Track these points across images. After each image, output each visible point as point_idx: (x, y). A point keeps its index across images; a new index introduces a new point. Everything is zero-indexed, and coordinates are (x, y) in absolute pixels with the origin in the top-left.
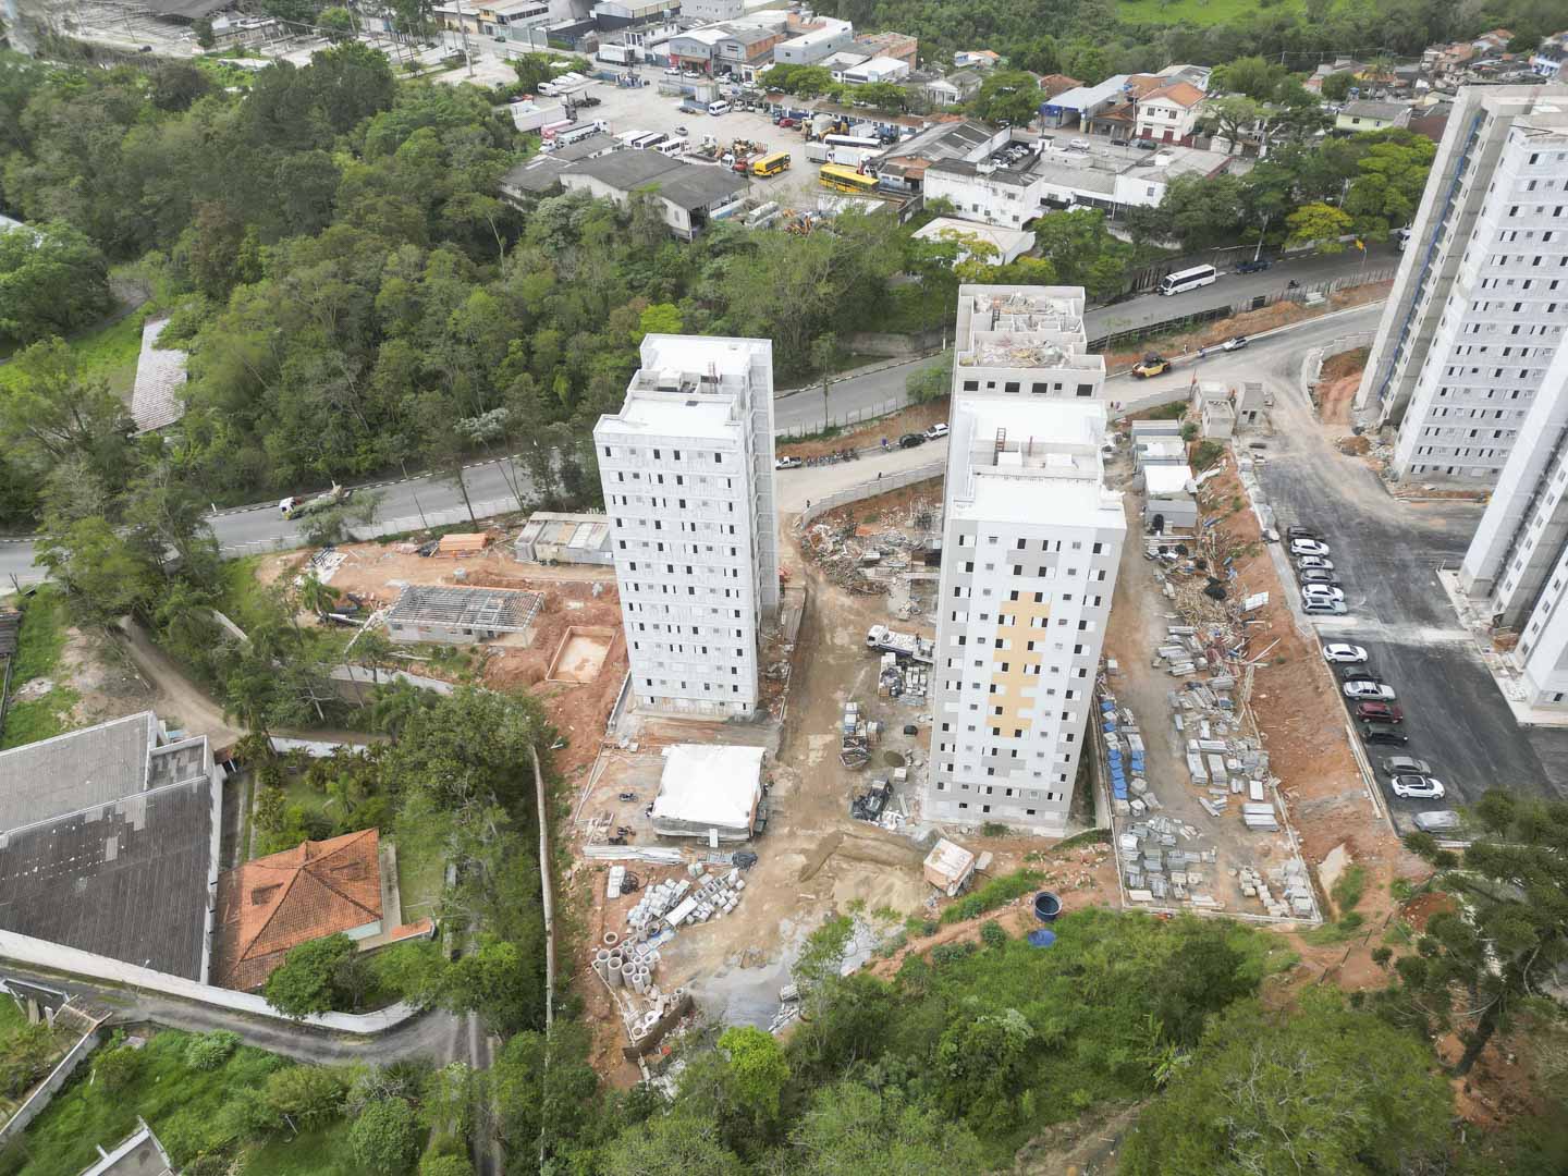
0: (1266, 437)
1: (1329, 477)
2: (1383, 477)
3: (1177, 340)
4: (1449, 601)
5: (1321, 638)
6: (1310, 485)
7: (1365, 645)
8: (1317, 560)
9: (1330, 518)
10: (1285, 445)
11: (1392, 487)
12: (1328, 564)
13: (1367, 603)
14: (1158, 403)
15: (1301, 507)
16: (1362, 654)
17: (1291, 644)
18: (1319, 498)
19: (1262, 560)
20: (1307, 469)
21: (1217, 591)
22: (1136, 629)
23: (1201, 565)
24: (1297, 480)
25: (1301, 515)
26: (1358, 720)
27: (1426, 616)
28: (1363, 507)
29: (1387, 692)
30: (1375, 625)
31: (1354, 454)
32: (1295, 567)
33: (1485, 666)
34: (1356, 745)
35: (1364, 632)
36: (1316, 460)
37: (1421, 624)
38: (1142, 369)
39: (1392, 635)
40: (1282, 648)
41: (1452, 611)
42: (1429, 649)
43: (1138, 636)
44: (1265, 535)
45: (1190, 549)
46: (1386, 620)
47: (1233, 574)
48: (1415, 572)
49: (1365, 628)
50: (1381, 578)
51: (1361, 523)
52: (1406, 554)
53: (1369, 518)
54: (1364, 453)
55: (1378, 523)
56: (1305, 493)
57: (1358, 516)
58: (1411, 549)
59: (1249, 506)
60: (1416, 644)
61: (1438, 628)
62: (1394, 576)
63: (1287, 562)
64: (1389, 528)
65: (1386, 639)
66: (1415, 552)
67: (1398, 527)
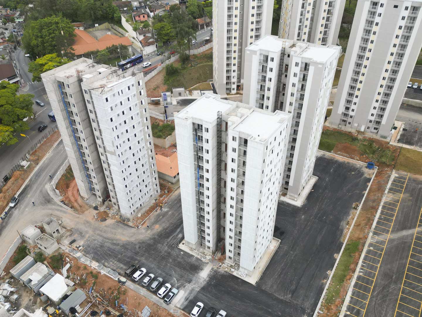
0: (71, 235)
1: (109, 235)
2: (123, 221)
4: (192, 256)
5: (184, 310)
6: (107, 244)
9: (129, 254)
10: (81, 234)
11: (130, 224)
12: (153, 276)
13: (178, 280)
15: (116, 257)
18: (117, 248)
19: (130, 293)
20: (100, 239)
24: (102, 246)
25: (120, 261)
27: (195, 268)
28: (132, 239)
30: (189, 287)
31: (106, 220)
32: (143, 286)
33: (226, 272)
35: (190, 294)
36: (98, 232)
37: (198, 273)
41: (197, 259)
42: (210, 281)
44: (120, 281)
46: (190, 282)
47: (125, 308)
48: (174, 253)
49: (188, 292)
50: (169, 265)
51: (139, 247)
52: (164, 248)
53: (139, 243)
54: (108, 216)
55: (143, 242)
56: (110, 249)
57: (135, 245)
58: (163, 245)
59: (100, 273)
60: (205, 283)
61: (202, 269)
62: (171, 260)
63: (138, 286)
64: (149, 242)
65: (198, 290)
66: (165, 245)
67: (150, 239)
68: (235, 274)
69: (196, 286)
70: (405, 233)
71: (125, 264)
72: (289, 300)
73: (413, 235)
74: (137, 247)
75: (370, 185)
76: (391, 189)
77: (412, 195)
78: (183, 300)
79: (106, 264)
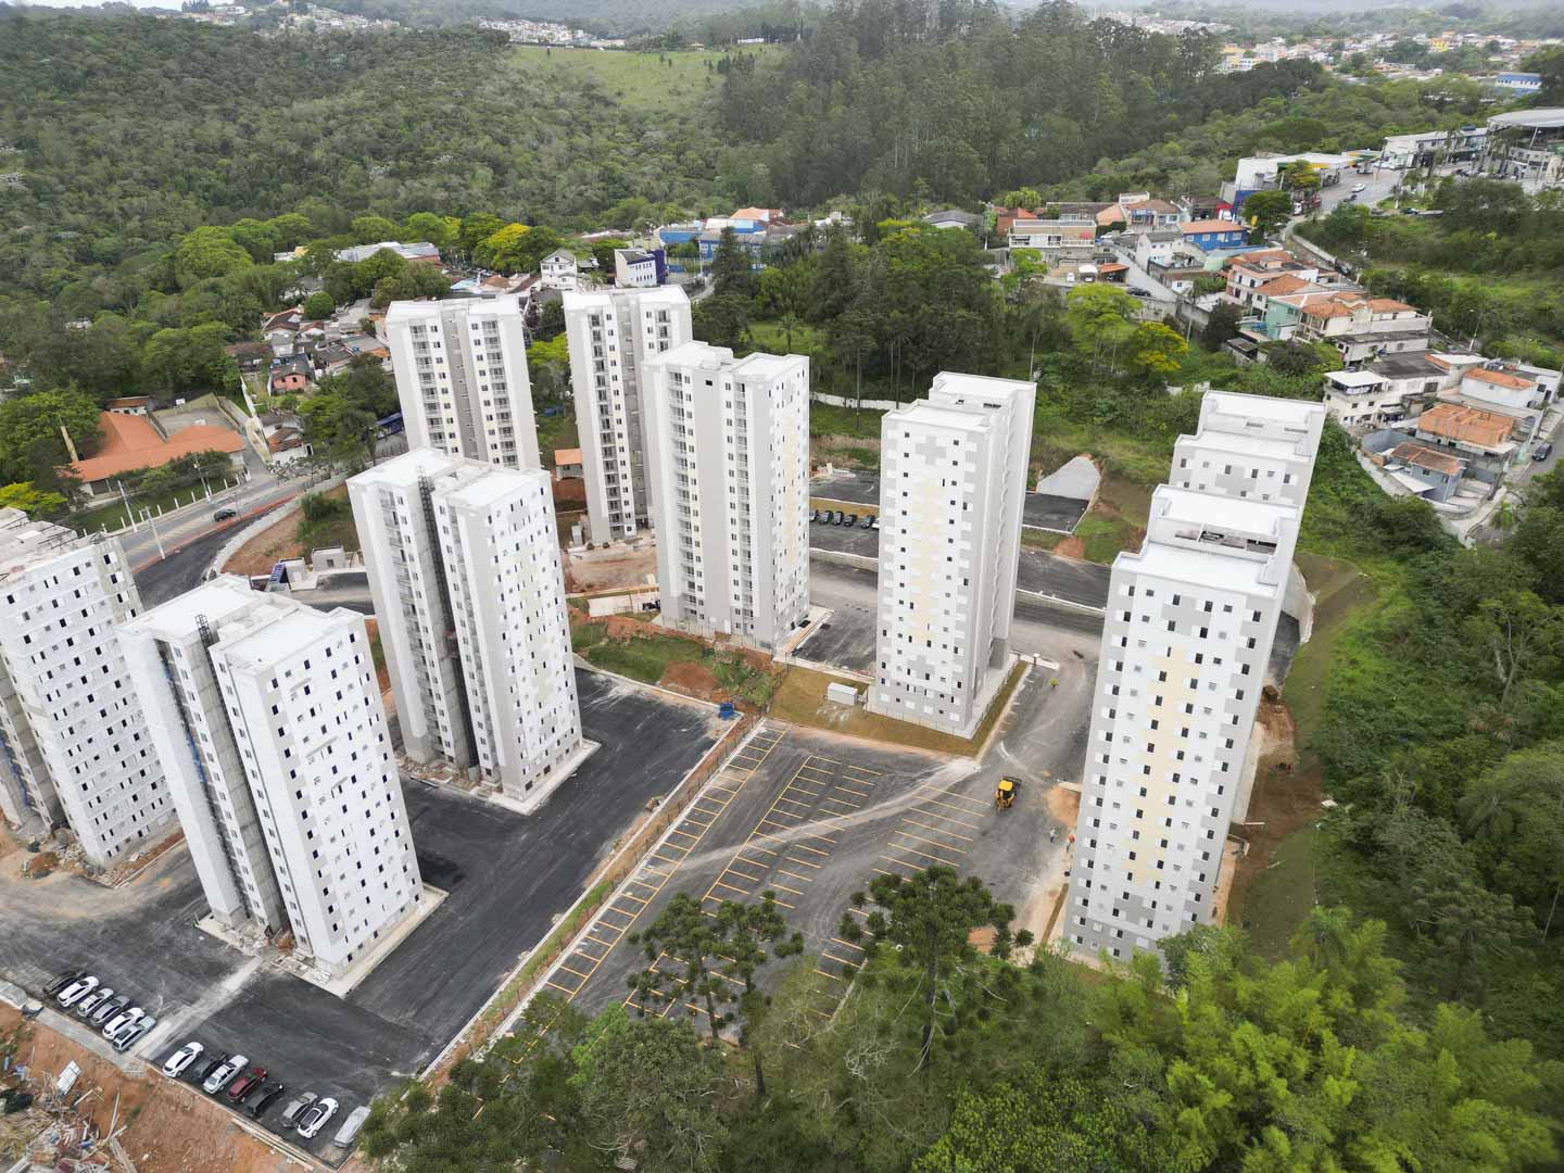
2: (89, 875)
4: (223, 943)
5: (153, 1062)
6: (28, 930)
7: (193, 1037)
8: (93, 998)
9: (75, 947)
11: (104, 879)
12: (107, 993)
13: (165, 1000)
15: (40, 958)
16: (196, 1047)
17: (132, 1089)
20: (16, 918)
21: (19, 1101)
24: (14, 935)
25: (44, 966)
26: (236, 1105)
28: (95, 915)
29: (239, 1061)
30: (188, 1014)
31: (47, 873)
32: (79, 1019)
33: (288, 974)
34: (252, 1129)
35: (183, 1027)
36: (17, 902)
41: (233, 949)
44: (25, 1012)
47: (23, 1072)
48: (181, 940)
49: (180, 1023)
50: (159, 967)
51: (104, 932)
52: (161, 929)
53: (109, 921)
54: (56, 865)
56: (31, 940)
57: (97, 926)
58: (162, 922)
60: (229, 1001)
61: (232, 973)
62: (167, 957)
63: (67, 1020)
64: (131, 918)
66: (167, 923)
67: (138, 911)
68: (306, 977)
69: (205, 1009)
70: (716, 855)
71: (53, 972)
73: (729, 858)
74: (99, 931)
75: (706, 754)
76: (734, 762)
77: (772, 772)
78: (162, 1041)
79: (8, 974)
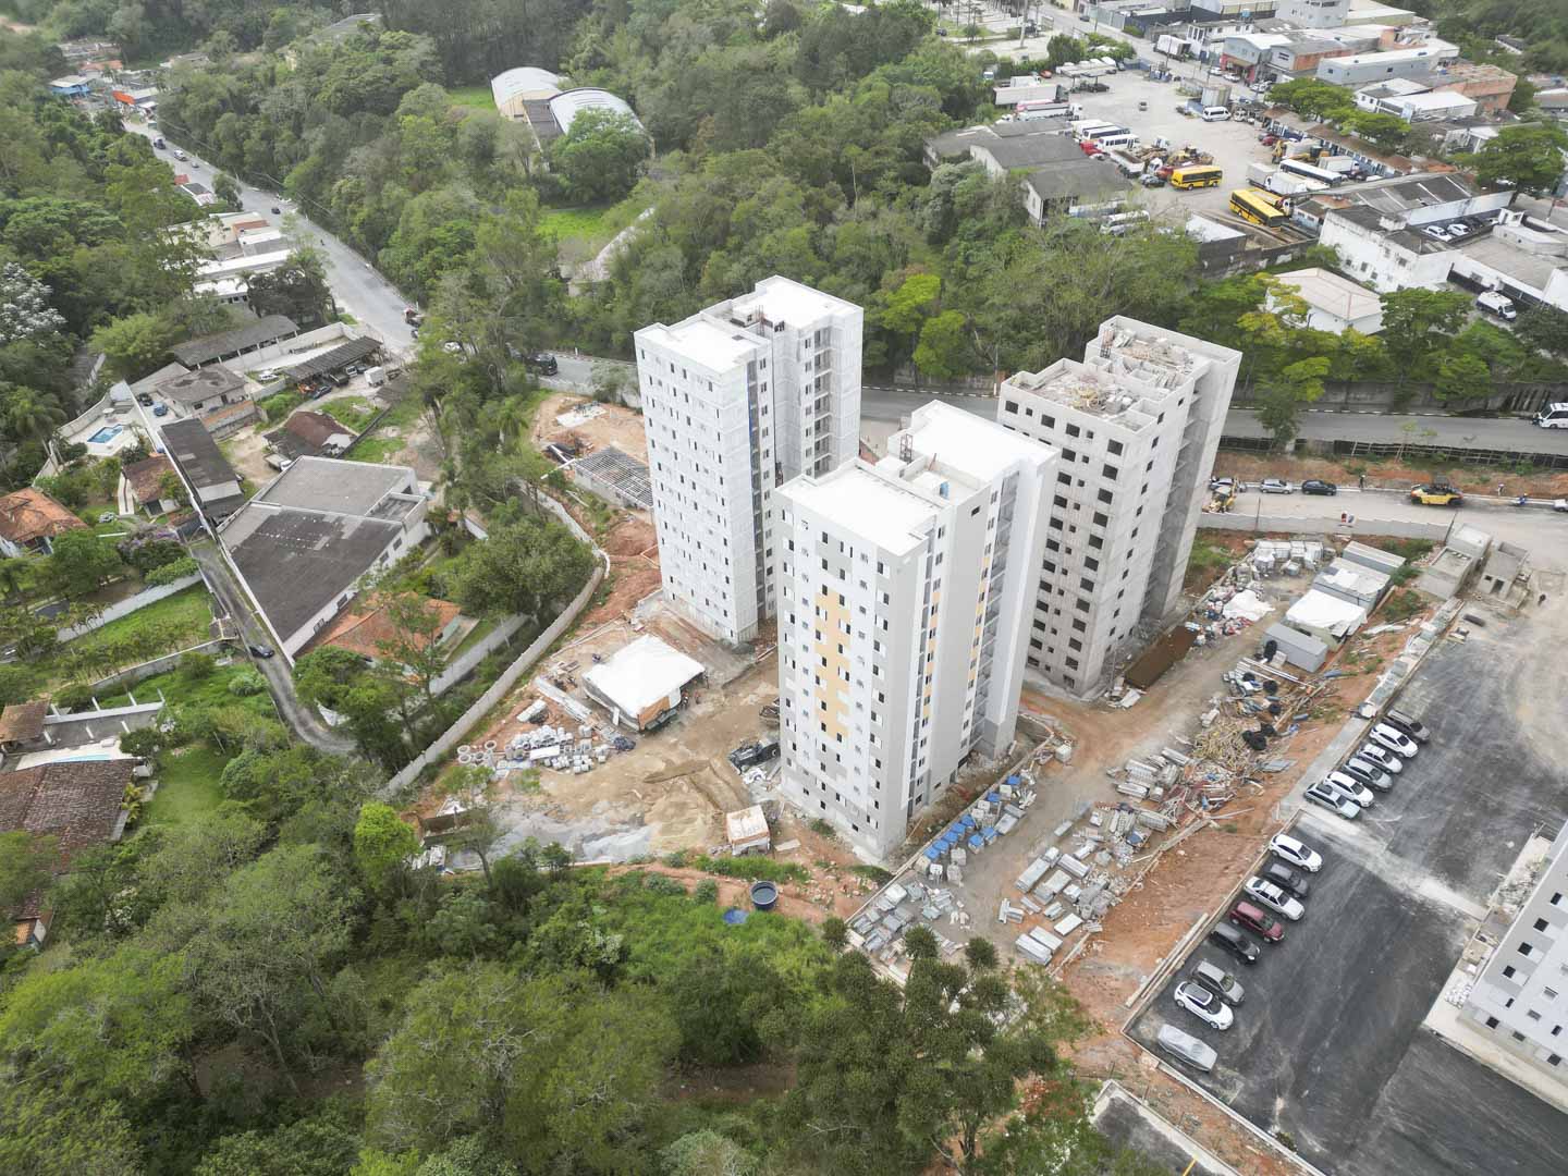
0: (1499, 616)
1: (1526, 684)
3: (1497, 478)
4: (1506, 869)
5: (1290, 827)
6: (1490, 683)
7: (1322, 849)
8: (1381, 753)
9: (1467, 726)
10: (1511, 633)
12: (1392, 765)
13: (1393, 824)
14: (1402, 533)
15: (1447, 701)
16: (1314, 861)
17: (1257, 817)
18: (1482, 701)
19: (1330, 731)
20: (1506, 668)
21: (1256, 742)
22: (1133, 735)
23: (1275, 710)
24: (1479, 673)
25: (1434, 708)
26: (1227, 915)
27: (1454, 870)
28: (1527, 732)
29: (1293, 908)
30: (1376, 848)
32: (1352, 750)
33: (1460, 952)
34: (1192, 936)
35: (1352, 848)
37: (1436, 873)
38: (1419, 492)
39: (1382, 864)
40: (1247, 818)
41: (1496, 882)
42: (1410, 902)
43: (1126, 741)
44: (1360, 707)
45: (1282, 691)
46: (1395, 849)
47: (1293, 732)
48: (1504, 825)
49: (1359, 844)
50: (1450, 808)
51: (1500, 747)
52: (1518, 800)
53: (1519, 748)
55: (1524, 756)
56: (1473, 688)
57: (1508, 738)
58: (1531, 799)
59: (1382, 673)
60: (1401, 889)
61: (1452, 887)
62: (1468, 814)
63: (1353, 742)
64: (1530, 767)
65: (1369, 866)
66: (1532, 804)
68: (1456, 975)
72: (1380, 1120)
74: (1501, 742)
79: (1417, 684)
